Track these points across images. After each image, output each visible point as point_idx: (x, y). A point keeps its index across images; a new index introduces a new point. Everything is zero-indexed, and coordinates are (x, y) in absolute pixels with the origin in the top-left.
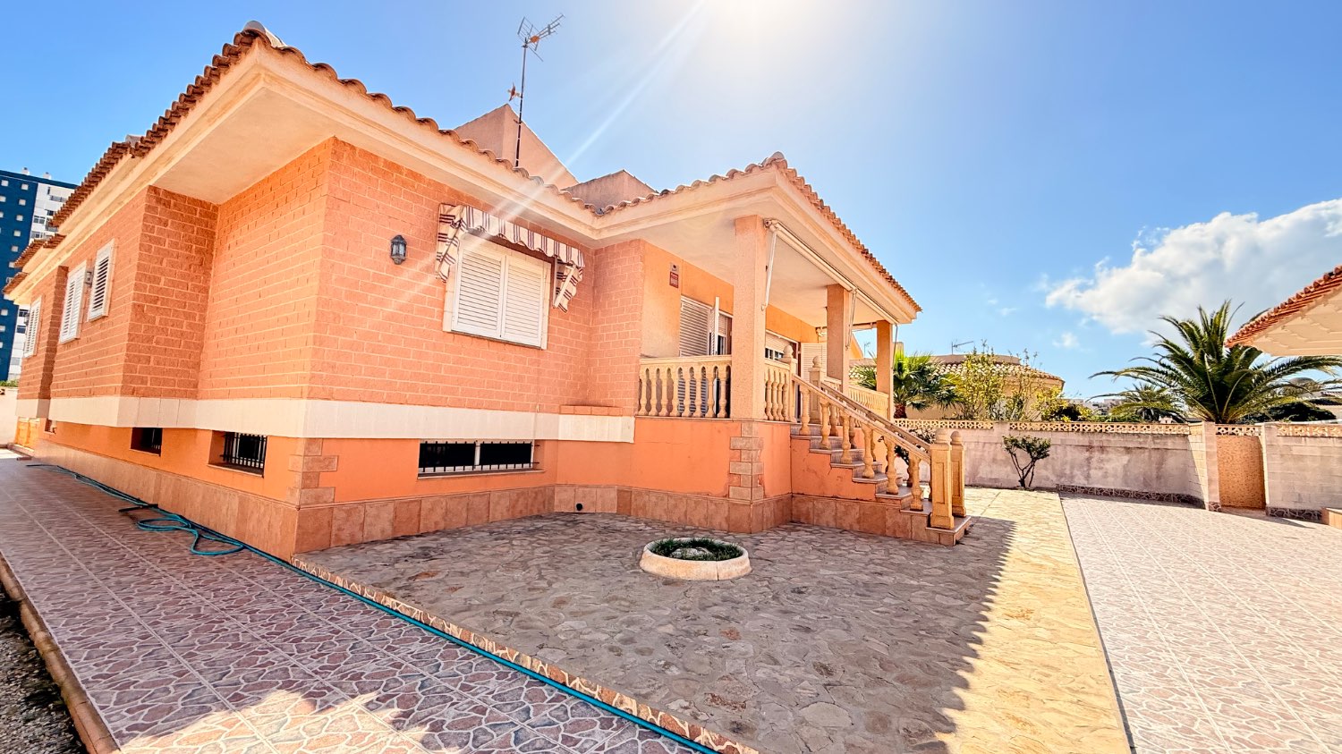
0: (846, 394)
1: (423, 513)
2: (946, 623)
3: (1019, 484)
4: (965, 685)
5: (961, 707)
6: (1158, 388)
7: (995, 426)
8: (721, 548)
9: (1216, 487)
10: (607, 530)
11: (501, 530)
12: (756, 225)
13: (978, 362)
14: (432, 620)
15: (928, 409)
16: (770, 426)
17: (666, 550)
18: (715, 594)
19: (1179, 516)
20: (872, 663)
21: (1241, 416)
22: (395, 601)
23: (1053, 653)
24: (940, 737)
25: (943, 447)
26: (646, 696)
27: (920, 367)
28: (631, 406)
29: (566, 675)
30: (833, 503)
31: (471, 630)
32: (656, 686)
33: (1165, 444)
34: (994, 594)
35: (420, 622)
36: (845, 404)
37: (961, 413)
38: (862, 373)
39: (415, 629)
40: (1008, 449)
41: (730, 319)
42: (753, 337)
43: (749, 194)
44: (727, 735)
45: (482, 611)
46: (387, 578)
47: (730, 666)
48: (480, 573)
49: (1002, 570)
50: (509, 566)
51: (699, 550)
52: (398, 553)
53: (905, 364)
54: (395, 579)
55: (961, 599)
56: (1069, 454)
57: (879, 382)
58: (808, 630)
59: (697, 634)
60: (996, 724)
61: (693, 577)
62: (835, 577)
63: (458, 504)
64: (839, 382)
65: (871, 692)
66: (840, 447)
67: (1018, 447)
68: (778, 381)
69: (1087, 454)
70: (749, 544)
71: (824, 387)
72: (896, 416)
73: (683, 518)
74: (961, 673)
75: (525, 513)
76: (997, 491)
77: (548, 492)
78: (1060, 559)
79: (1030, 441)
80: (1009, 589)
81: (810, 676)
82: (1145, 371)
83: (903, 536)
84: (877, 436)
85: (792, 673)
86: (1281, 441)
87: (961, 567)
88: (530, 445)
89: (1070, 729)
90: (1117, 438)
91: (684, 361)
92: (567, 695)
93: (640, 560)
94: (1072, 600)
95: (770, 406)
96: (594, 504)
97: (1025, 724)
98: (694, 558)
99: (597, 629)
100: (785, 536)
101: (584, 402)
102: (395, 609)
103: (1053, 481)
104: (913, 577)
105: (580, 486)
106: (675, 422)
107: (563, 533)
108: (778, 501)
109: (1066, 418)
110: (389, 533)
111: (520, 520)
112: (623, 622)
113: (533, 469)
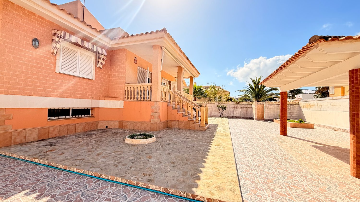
0: (182, 95)
1: (50, 132)
2: (202, 148)
3: (220, 116)
4: (205, 162)
5: (204, 167)
6: (248, 94)
7: (215, 103)
8: (148, 135)
9: (256, 115)
10: (115, 133)
11: (80, 135)
12: (158, 48)
13: (212, 88)
14: (53, 164)
15: (201, 99)
16: (162, 103)
17: (132, 137)
18: (146, 147)
19: (250, 122)
20: (185, 160)
21: (262, 100)
22: (38, 160)
23: (224, 152)
24: (199, 174)
25: (204, 107)
26: (124, 176)
27: (200, 88)
28: (122, 98)
29: (100, 174)
30: (178, 122)
31: (67, 166)
32: (127, 173)
33: (248, 106)
34: (213, 141)
35: (48, 165)
36: (181, 97)
37: (208, 100)
38: (186, 90)
39: (46, 168)
40: (218, 108)
41: (152, 74)
42: (158, 78)
43: (157, 39)
44: (146, 183)
45: (72, 160)
46: (35, 153)
47: (148, 165)
48: (71, 149)
49: (215, 135)
50: (82, 146)
51: (142, 136)
52: (40, 145)
53: (196, 88)
54: (38, 153)
55: (206, 143)
56: (230, 109)
57: (190, 92)
58: (170, 154)
59: (140, 158)
60: (211, 170)
61: (140, 143)
62: (178, 140)
63: (64, 128)
64: (180, 92)
65: (184, 167)
66: (180, 108)
67: (220, 107)
68: (164, 91)
69: (233, 109)
70: (156, 134)
71: (176, 93)
72: (194, 101)
73: (138, 128)
74: (204, 159)
75: (88, 130)
76: (215, 118)
77: (96, 123)
78: (227, 132)
79: (222, 106)
80: (216, 139)
81: (169, 165)
82: (245, 90)
83: (194, 130)
84: (189, 105)
85: (165, 165)
86: (268, 105)
87: (206, 136)
88: (89, 109)
89: (226, 168)
90: (239, 105)
91: (138, 85)
92: (100, 180)
93: (125, 140)
94: (228, 141)
95: (162, 97)
96: (112, 126)
97: (217, 169)
98: (140, 138)
99: (110, 160)
100: (165, 131)
101: (108, 96)
102: (38, 162)
103: (227, 115)
104: (196, 139)
105: (107, 121)
106: (136, 102)
107: (101, 135)
108: (164, 122)
109: (230, 101)
110: (37, 138)
111: (86, 132)
112: (119, 158)
113: (91, 116)
